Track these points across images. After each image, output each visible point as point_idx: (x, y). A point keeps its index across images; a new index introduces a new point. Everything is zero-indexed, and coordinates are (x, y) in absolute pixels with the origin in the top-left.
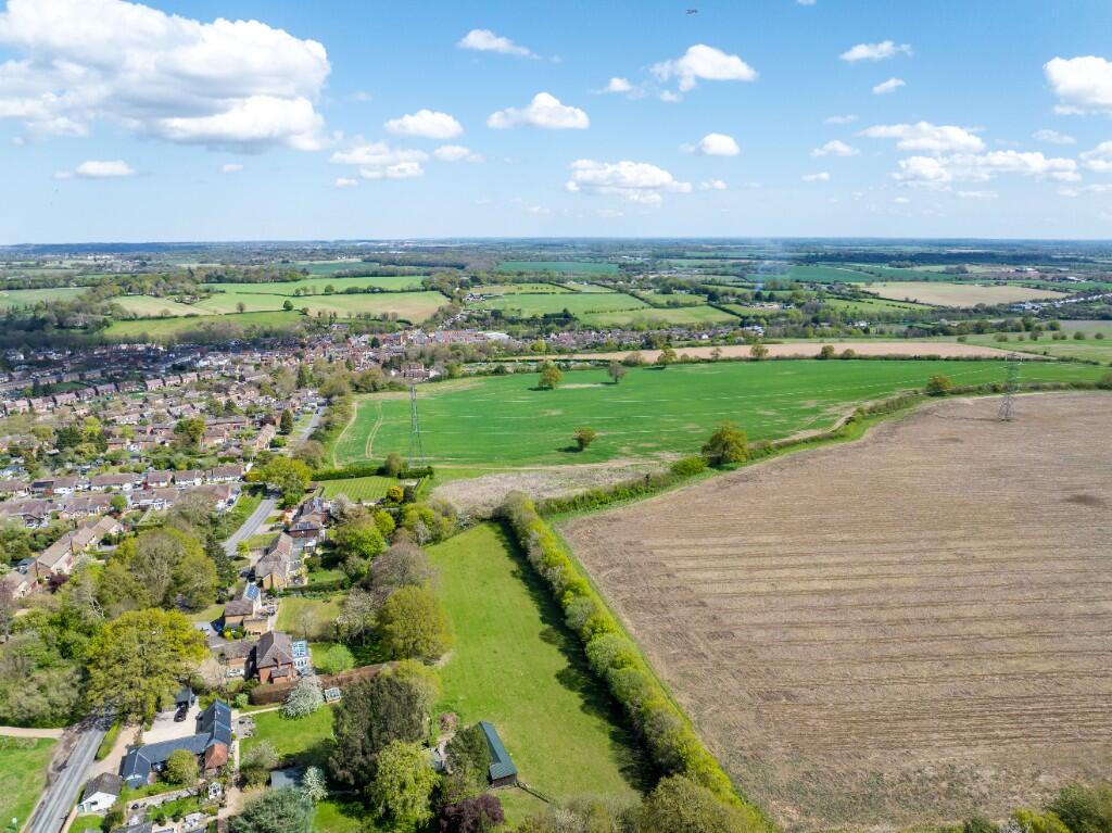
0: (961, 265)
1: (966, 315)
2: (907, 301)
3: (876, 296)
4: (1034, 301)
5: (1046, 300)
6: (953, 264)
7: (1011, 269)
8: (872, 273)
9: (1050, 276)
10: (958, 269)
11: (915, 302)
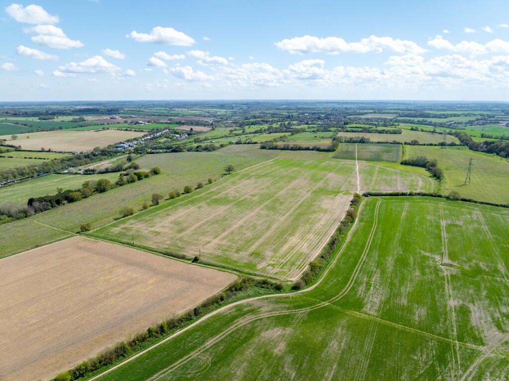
0: (81, 116)
1: (88, 160)
2: (43, 151)
3: (18, 149)
4: (128, 141)
5: (135, 139)
6: (77, 115)
7: (108, 117)
8: (25, 125)
9: (129, 121)
10: (80, 118)
11: (49, 151)
